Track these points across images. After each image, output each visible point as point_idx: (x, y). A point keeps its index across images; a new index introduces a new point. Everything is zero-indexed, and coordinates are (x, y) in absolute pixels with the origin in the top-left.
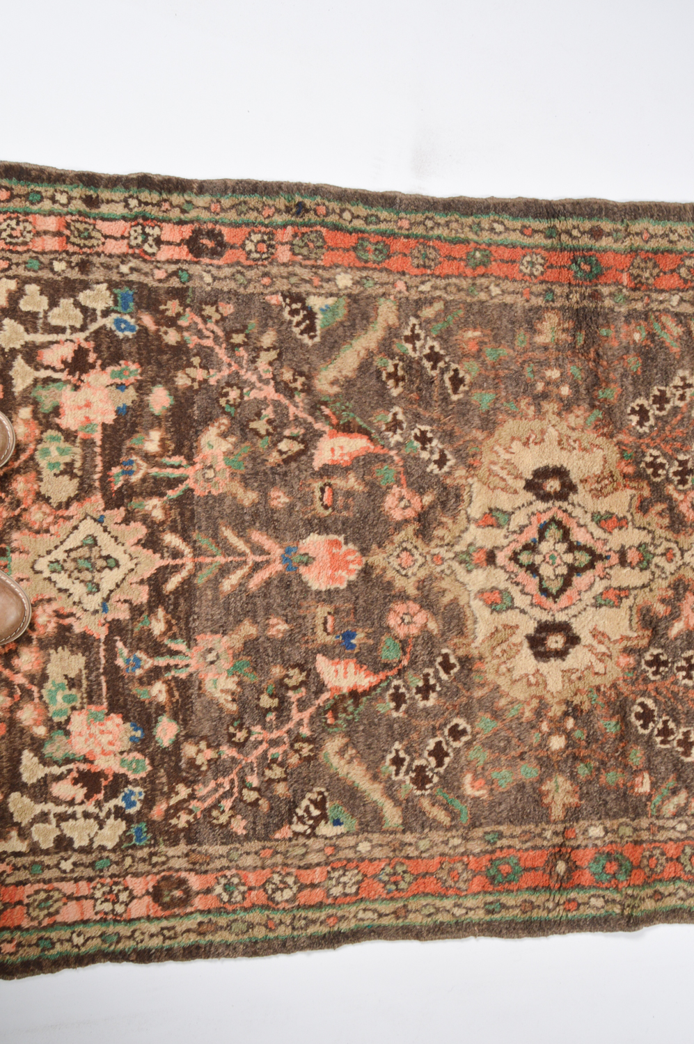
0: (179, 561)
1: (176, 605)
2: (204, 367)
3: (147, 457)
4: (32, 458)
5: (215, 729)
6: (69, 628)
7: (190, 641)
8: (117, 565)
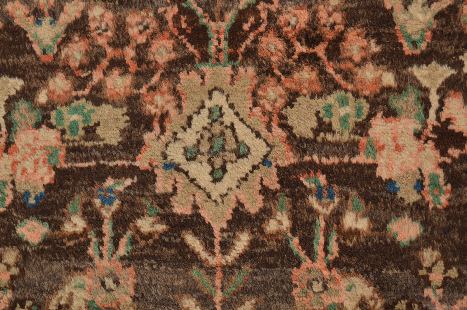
0: (217, 249)
1: (169, 245)
2: (446, 282)
3: (337, 215)
4: (337, 87)
5: (31, 285)
6: (149, 128)
7: (127, 260)
8: (216, 180)
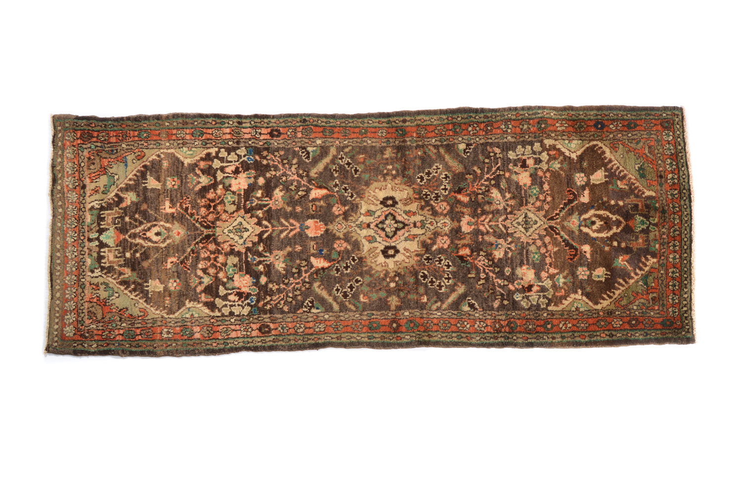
0: (267, 229)
1: (266, 242)
2: (275, 171)
3: (258, 198)
4: (223, 200)
5: (278, 279)
6: (234, 249)
7: (271, 253)
8: (248, 230)
